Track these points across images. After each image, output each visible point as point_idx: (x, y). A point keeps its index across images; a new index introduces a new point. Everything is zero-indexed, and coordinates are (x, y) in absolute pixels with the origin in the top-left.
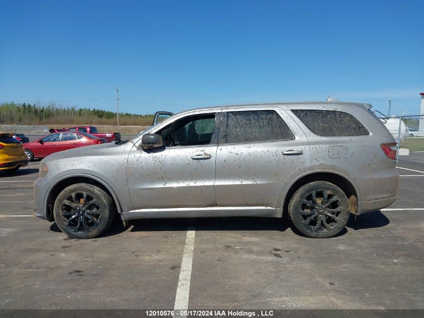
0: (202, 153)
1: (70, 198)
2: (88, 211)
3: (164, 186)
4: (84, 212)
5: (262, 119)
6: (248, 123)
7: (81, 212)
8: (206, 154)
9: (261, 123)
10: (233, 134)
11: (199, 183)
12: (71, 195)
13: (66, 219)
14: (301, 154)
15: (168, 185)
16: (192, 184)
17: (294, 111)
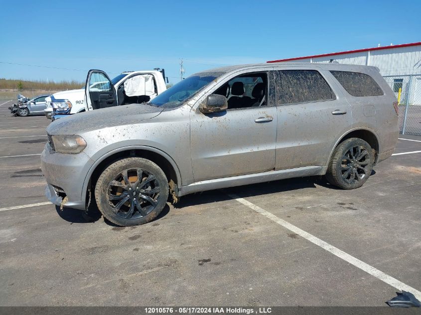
0: (264, 115)
1: (120, 178)
2: (143, 191)
3: (228, 154)
4: (137, 193)
5: (309, 79)
6: (298, 82)
7: (134, 193)
8: (268, 117)
9: (309, 83)
10: (287, 94)
11: (262, 148)
12: (121, 174)
13: (112, 204)
14: (345, 113)
15: (233, 153)
16: (255, 149)
17: (332, 72)
